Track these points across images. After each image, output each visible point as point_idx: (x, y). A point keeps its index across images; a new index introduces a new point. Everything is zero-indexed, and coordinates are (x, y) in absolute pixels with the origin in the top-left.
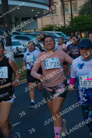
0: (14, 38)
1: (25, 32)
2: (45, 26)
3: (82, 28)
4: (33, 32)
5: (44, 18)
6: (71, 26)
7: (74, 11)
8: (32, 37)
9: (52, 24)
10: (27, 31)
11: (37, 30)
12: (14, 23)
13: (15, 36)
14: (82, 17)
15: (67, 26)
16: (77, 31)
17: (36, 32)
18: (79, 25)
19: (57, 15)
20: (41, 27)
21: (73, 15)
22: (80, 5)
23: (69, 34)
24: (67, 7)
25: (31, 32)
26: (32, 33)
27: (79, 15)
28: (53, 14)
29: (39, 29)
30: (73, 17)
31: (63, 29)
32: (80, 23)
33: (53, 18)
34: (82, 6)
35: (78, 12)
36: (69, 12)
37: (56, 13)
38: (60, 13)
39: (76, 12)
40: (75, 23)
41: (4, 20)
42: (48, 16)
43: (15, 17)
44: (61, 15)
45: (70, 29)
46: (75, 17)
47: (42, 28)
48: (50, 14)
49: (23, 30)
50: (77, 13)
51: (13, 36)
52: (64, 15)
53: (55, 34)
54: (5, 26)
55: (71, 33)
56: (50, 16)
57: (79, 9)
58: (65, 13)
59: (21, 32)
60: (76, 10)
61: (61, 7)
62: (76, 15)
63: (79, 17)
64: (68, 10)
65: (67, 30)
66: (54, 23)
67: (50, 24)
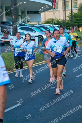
0: (19, 29)
1: (29, 24)
2: (47, 20)
3: (80, 23)
4: (37, 24)
5: (47, 12)
6: (71, 21)
7: (74, 8)
8: (35, 29)
9: (53, 18)
10: (31, 23)
11: (40, 23)
12: (20, 15)
13: (21, 27)
14: (81, 13)
15: (67, 21)
16: (75, 26)
17: (39, 25)
18: (78, 20)
19: (59, 11)
20: (44, 20)
21: (73, 11)
22: (80, 3)
23: (68, 27)
24: (68, 4)
25: (35, 24)
26: (36, 26)
27: (78, 11)
28: (55, 9)
29: (42, 22)
30: (73, 13)
31: (63, 23)
32: (78, 18)
33: (55, 13)
34: (81, 3)
35: (77, 8)
36: (69, 8)
37: (58, 9)
38: (62, 9)
39: (76, 8)
40: (74, 19)
41: (12, 12)
42: (51, 11)
43: (21, 10)
44: (62, 10)
45: (69, 24)
46: (75, 13)
47: (45, 22)
48: (53, 9)
49: (28, 22)
50: (77, 10)
51: (19, 27)
52: (65, 10)
53: (56, 27)
54: (12, 17)
55: (70, 27)
56: (53, 11)
57: (78, 6)
58: (66, 9)
59: (26, 24)
60: (75, 6)
61: (63, 4)
62: (75, 11)
63: (78, 14)
64: (68, 6)
65: (67, 24)
66: (55, 18)
67: (52, 18)
